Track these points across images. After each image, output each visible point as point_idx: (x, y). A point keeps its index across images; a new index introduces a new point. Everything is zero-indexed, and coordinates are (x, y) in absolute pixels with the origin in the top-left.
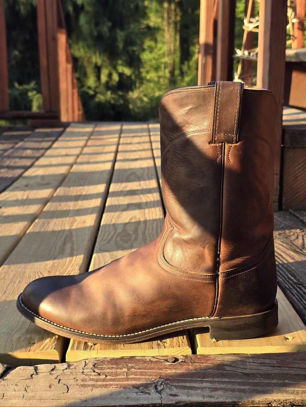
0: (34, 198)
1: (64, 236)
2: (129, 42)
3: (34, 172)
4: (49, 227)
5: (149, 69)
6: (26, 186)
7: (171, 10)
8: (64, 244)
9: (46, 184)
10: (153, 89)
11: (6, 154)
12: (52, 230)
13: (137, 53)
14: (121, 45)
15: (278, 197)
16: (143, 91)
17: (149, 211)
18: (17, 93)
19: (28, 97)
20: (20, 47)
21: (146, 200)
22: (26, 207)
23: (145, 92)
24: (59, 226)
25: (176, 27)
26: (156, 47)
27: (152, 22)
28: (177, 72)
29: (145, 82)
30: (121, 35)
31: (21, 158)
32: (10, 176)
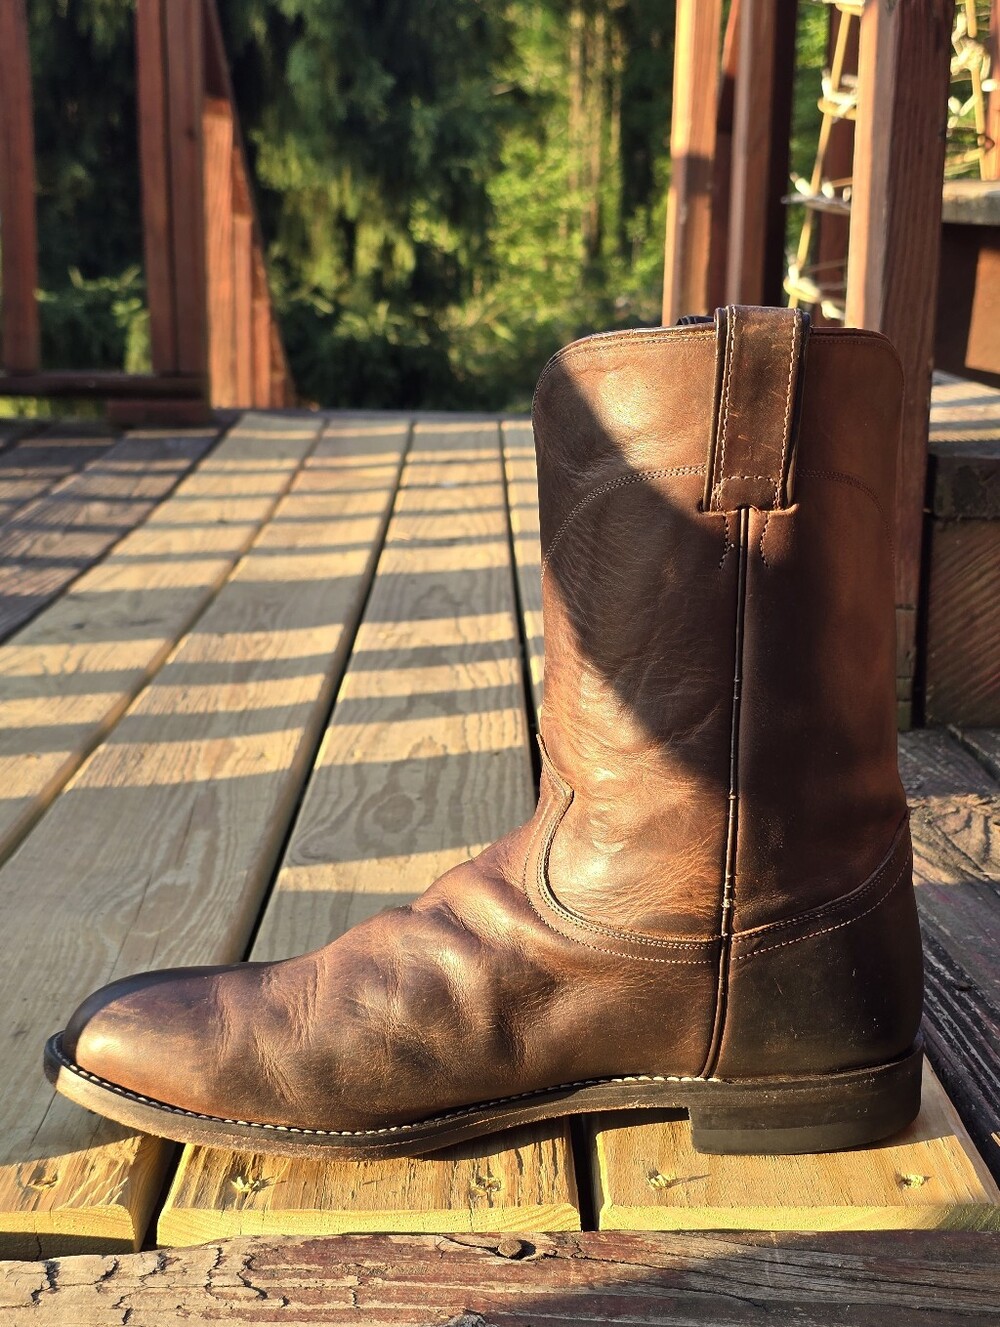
0: (100, 668)
1: (189, 804)
2: (452, 143)
3: (109, 579)
4: (141, 770)
5: (519, 231)
6: (80, 626)
7: (594, 35)
8: (187, 831)
9: (145, 622)
10: (528, 297)
11: (21, 515)
12: (149, 783)
13: (476, 178)
14: (423, 151)
15: (909, 680)
16: (495, 304)
17: (480, 719)
18: (78, 304)
19: (114, 318)
20: (92, 153)
21: (473, 681)
22: (70, 699)
23: (502, 309)
24: (175, 768)
25: (608, 94)
26: (542, 159)
27: (531, 74)
28: (610, 243)
29: (503, 274)
30: (423, 118)
31: (71, 529)
32: (27, 592)
